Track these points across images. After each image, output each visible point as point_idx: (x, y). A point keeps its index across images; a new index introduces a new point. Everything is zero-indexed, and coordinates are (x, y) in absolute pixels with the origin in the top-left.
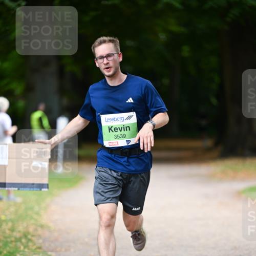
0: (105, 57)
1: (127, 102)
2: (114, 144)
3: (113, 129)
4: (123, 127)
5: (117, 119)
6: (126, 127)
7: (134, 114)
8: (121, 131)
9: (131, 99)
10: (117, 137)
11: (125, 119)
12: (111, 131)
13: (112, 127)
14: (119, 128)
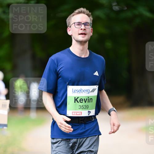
0: (84, 24)
4: (88, 98)
5: (83, 91)
6: (90, 99)
9: (97, 72)
10: (81, 107)
11: (90, 91)
12: (76, 101)
13: (78, 98)
14: (84, 99)
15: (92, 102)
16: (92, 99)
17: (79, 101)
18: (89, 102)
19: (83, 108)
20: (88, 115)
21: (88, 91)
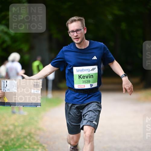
0: (75, 31)
1: (93, 59)
2: (82, 86)
3: (81, 77)
4: (89, 75)
5: (85, 70)
6: (91, 76)
7: (96, 67)
8: (87, 78)
9: (95, 57)
11: (90, 70)
12: (80, 78)
13: (81, 75)
14: (86, 76)
15: (93, 77)
16: (92, 76)
17: (82, 78)
18: (90, 77)
19: (85, 82)
20: (90, 87)
21: (89, 70)
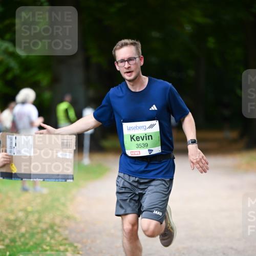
0: (127, 61)
1: (150, 109)
2: (136, 153)
5: (139, 128)
6: (149, 136)
8: (143, 140)
9: (154, 106)
10: (138, 146)
11: (147, 127)
12: (132, 140)
14: (141, 137)
16: (151, 136)
17: (135, 139)
18: (147, 139)
